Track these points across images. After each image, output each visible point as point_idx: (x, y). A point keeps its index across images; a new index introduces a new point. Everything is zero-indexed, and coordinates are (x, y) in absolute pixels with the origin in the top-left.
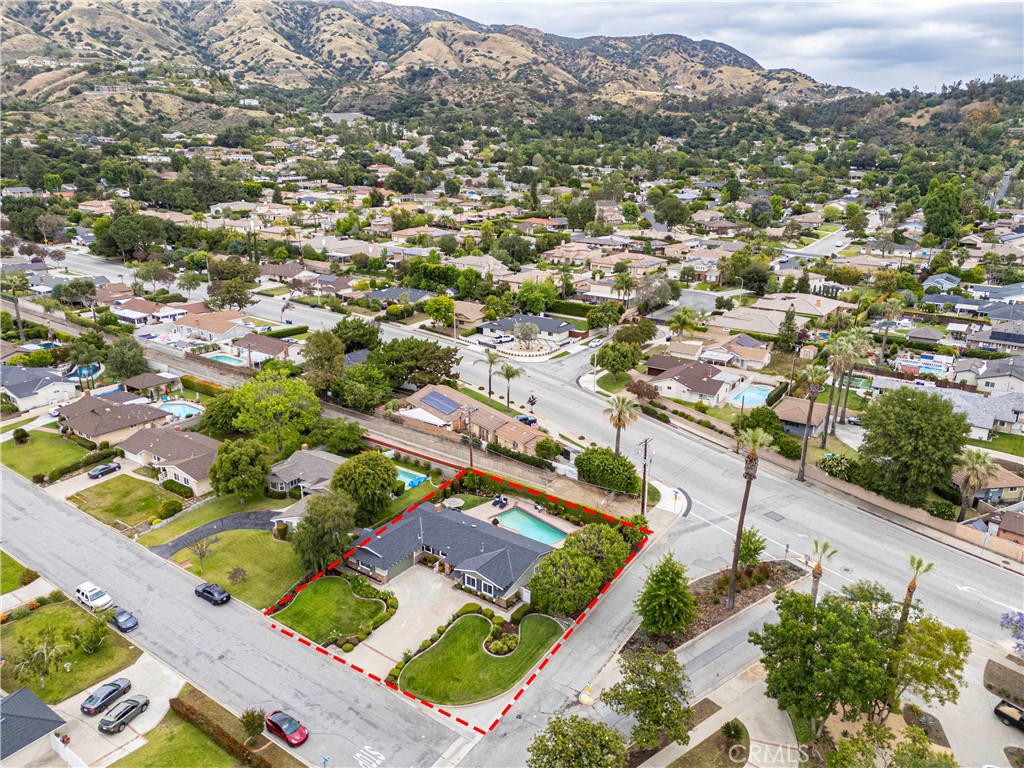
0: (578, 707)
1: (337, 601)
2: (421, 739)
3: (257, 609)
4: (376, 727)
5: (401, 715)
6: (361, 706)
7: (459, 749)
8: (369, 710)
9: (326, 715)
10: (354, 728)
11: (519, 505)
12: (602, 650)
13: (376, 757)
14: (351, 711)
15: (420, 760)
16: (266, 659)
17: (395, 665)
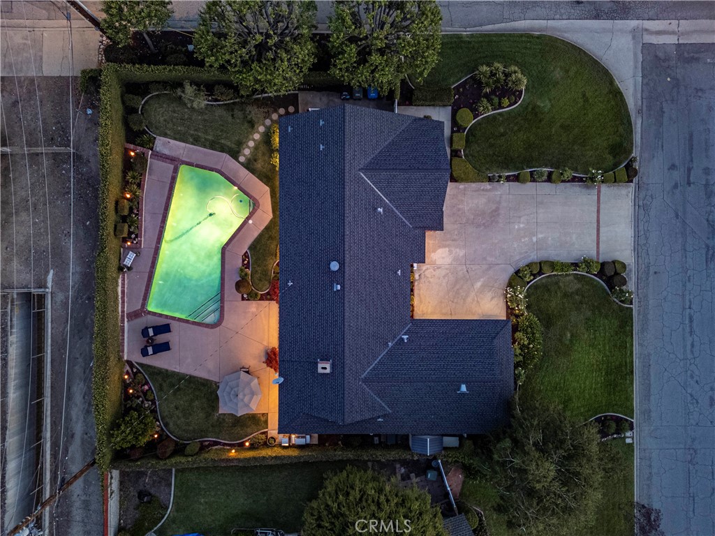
15: (697, 60)
16: (693, 345)
17: (604, 188)
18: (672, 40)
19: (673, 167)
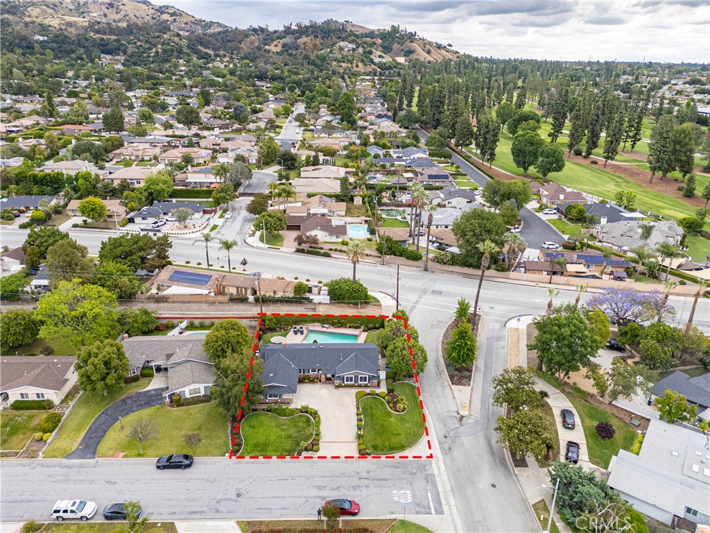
0: (465, 418)
1: (276, 426)
2: (415, 473)
3: (222, 456)
4: (386, 480)
5: (391, 467)
6: (364, 474)
7: (438, 467)
8: (370, 474)
9: (351, 489)
10: (375, 487)
11: (311, 328)
12: (443, 388)
13: (405, 493)
14: (362, 480)
15: (428, 482)
16: (271, 480)
17: (356, 444)
18: (436, 472)
19: (368, 472)
